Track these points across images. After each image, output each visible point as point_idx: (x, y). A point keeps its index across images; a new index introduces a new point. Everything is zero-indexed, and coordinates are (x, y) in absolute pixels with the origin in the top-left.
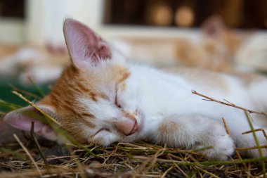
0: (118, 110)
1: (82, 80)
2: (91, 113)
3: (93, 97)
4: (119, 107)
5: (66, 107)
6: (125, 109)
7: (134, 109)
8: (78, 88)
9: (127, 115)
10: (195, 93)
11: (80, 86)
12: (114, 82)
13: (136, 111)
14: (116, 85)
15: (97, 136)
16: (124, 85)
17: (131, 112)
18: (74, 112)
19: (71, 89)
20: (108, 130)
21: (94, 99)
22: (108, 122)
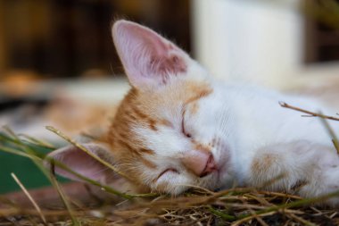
0: (186, 141)
1: (139, 104)
2: (150, 147)
3: (152, 124)
4: (188, 136)
5: (121, 142)
6: (197, 139)
7: (211, 139)
8: (134, 114)
9: (199, 147)
10: (286, 106)
11: (137, 112)
12: (181, 103)
13: (214, 140)
14: (184, 105)
15: (160, 180)
16: (195, 106)
17: (206, 142)
18: (130, 148)
19: (126, 117)
20: (174, 170)
21: (153, 128)
22: (172, 159)
